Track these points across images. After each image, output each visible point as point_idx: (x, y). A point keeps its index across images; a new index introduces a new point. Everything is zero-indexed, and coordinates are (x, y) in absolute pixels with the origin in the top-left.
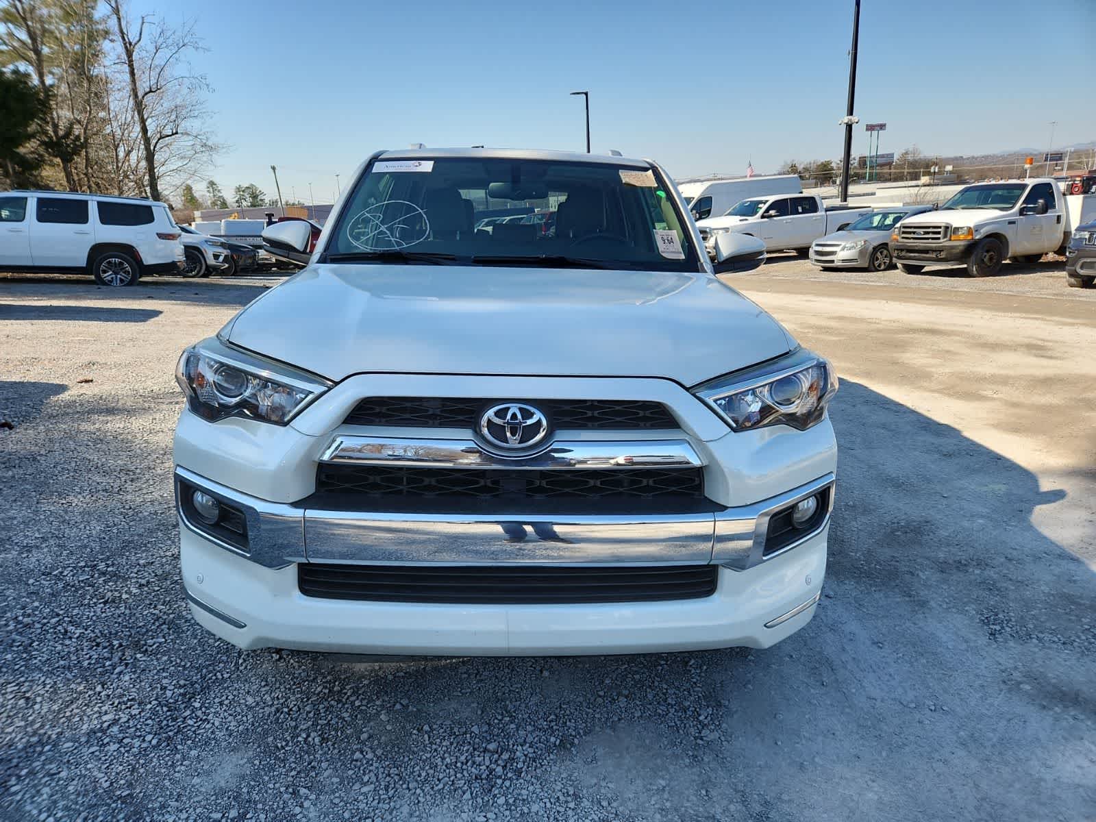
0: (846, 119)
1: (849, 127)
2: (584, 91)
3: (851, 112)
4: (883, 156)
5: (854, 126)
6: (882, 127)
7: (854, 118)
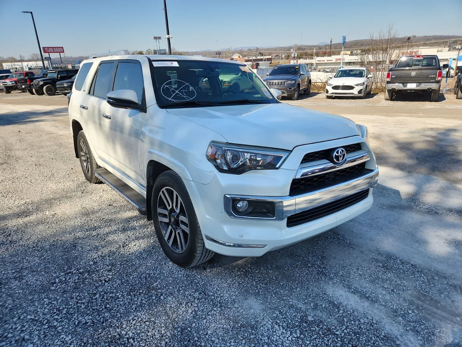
0: (167, 36)
1: (169, 39)
2: (30, 11)
3: (168, 34)
4: (162, 50)
5: (170, 39)
6: (160, 38)
7: (170, 36)
